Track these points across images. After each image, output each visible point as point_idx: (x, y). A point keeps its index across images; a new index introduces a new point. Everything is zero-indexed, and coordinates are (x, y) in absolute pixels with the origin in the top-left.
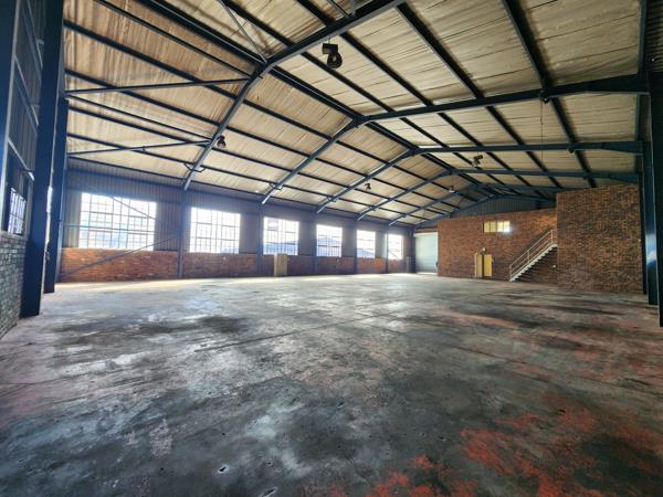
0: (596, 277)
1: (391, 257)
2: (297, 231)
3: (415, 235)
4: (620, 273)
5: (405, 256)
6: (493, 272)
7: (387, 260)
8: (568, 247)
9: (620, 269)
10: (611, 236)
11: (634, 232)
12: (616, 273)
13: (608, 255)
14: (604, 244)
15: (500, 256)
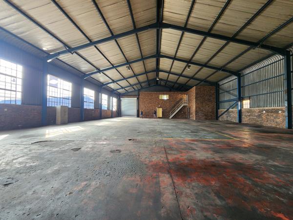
0: (205, 115)
1: (113, 110)
2: (71, 89)
3: (121, 98)
8: (198, 105)
9: (211, 112)
10: (209, 102)
11: (214, 101)
13: (208, 108)
14: (208, 105)
15: (165, 109)
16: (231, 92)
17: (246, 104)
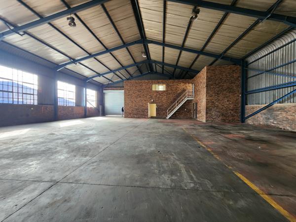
0: (223, 115)
1: (89, 106)
3: (104, 91)
4: (232, 112)
5: (98, 105)
6: (157, 114)
7: (85, 108)
8: (211, 98)
9: (232, 110)
10: (229, 93)
11: (238, 91)
12: (230, 112)
13: (228, 103)
14: (227, 97)
15: (160, 104)
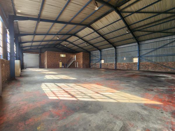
9: (88, 64)
11: (89, 60)
15: (63, 62)
16: (97, 56)
17: (103, 61)
